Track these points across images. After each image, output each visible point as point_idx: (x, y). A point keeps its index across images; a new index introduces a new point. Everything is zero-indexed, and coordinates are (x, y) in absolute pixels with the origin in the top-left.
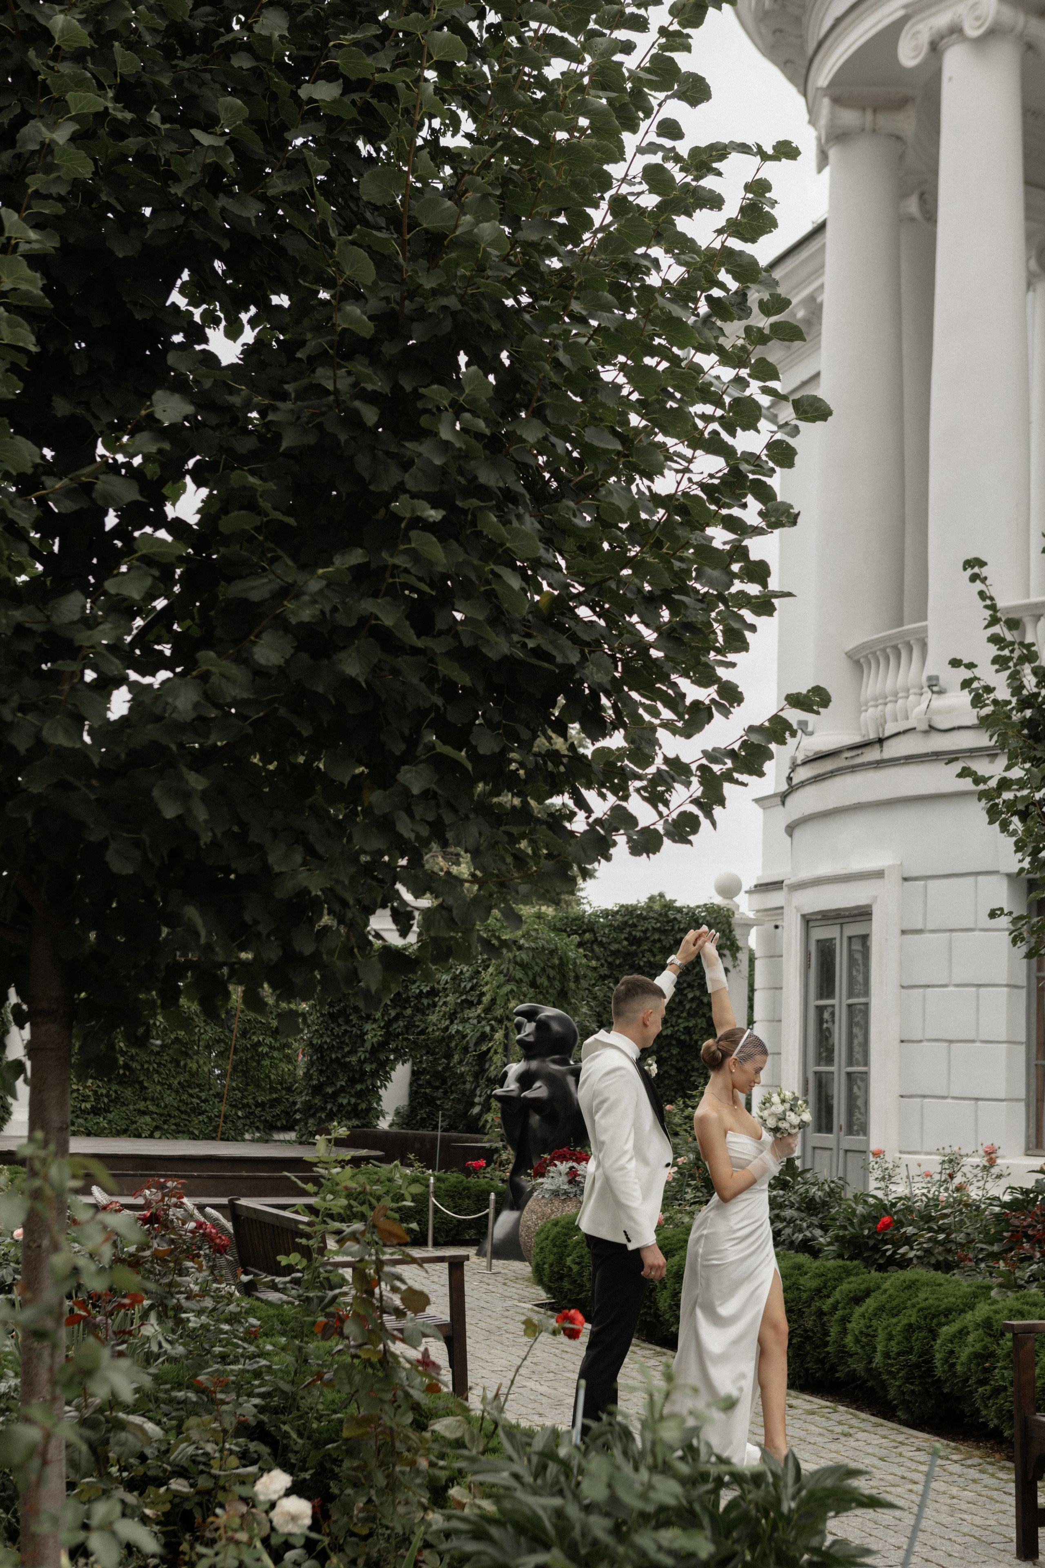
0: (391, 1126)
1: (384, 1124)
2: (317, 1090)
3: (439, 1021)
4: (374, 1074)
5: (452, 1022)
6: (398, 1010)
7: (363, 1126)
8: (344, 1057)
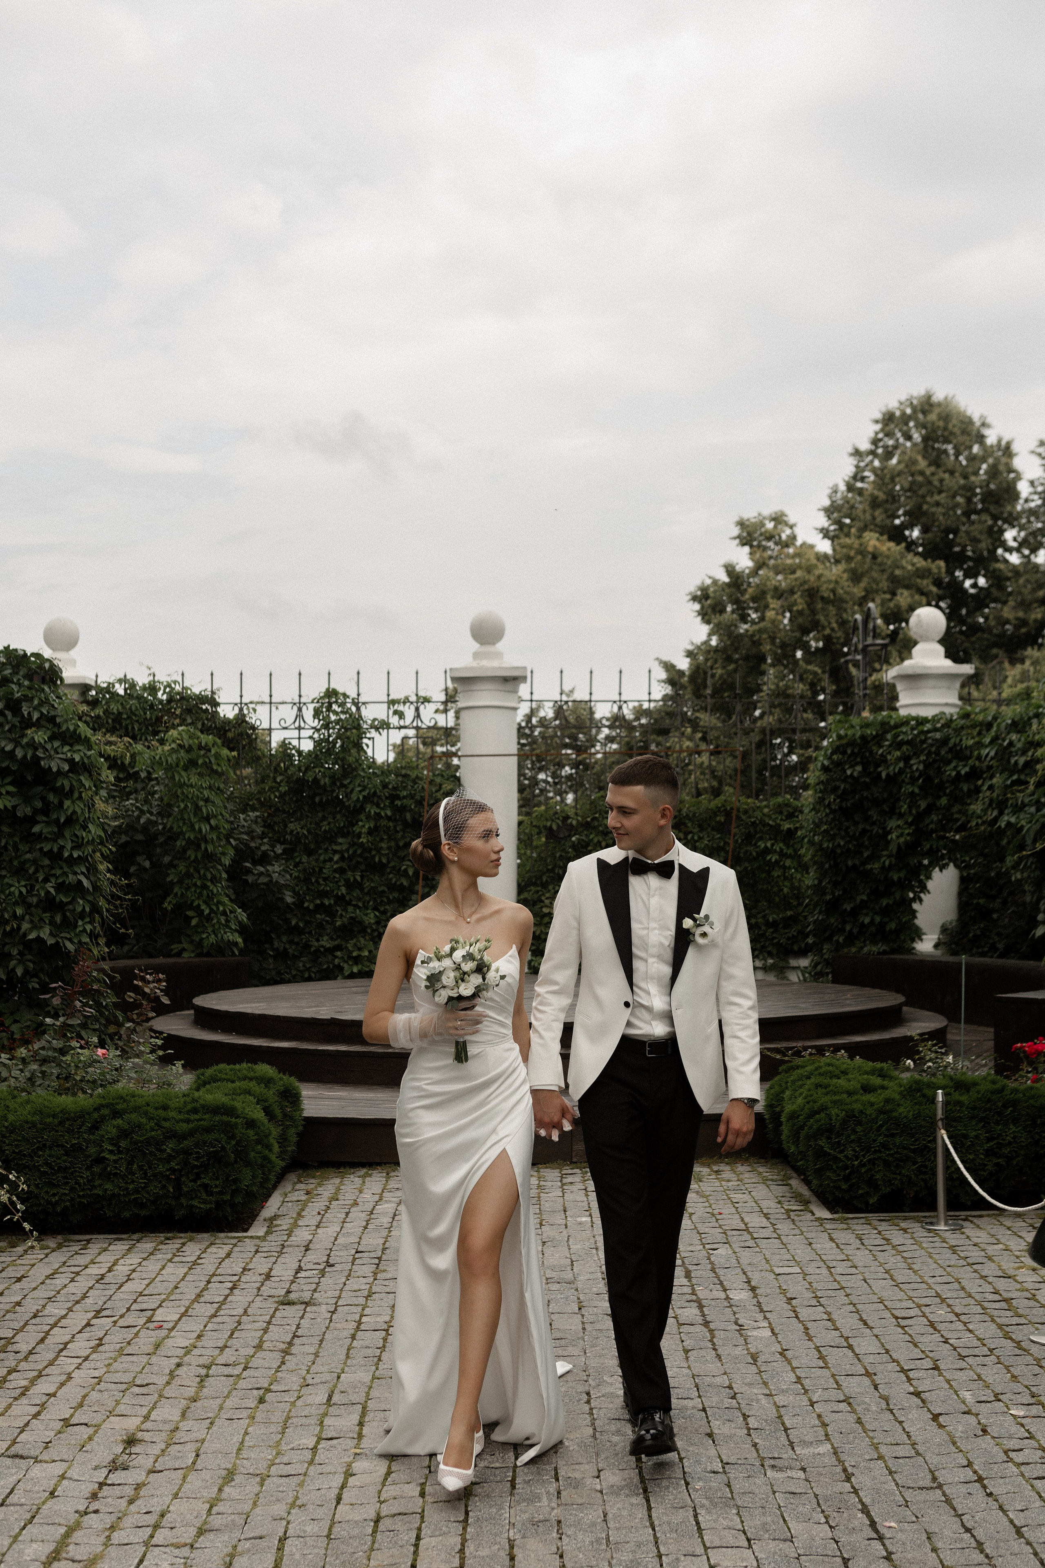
0: (936, 946)
1: (926, 946)
2: (832, 907)
3: (985, 811)
4: (905, 885)
5: (1001, 813)
6: (930, 800)
7: (893, 951)
8: (863, 863)
